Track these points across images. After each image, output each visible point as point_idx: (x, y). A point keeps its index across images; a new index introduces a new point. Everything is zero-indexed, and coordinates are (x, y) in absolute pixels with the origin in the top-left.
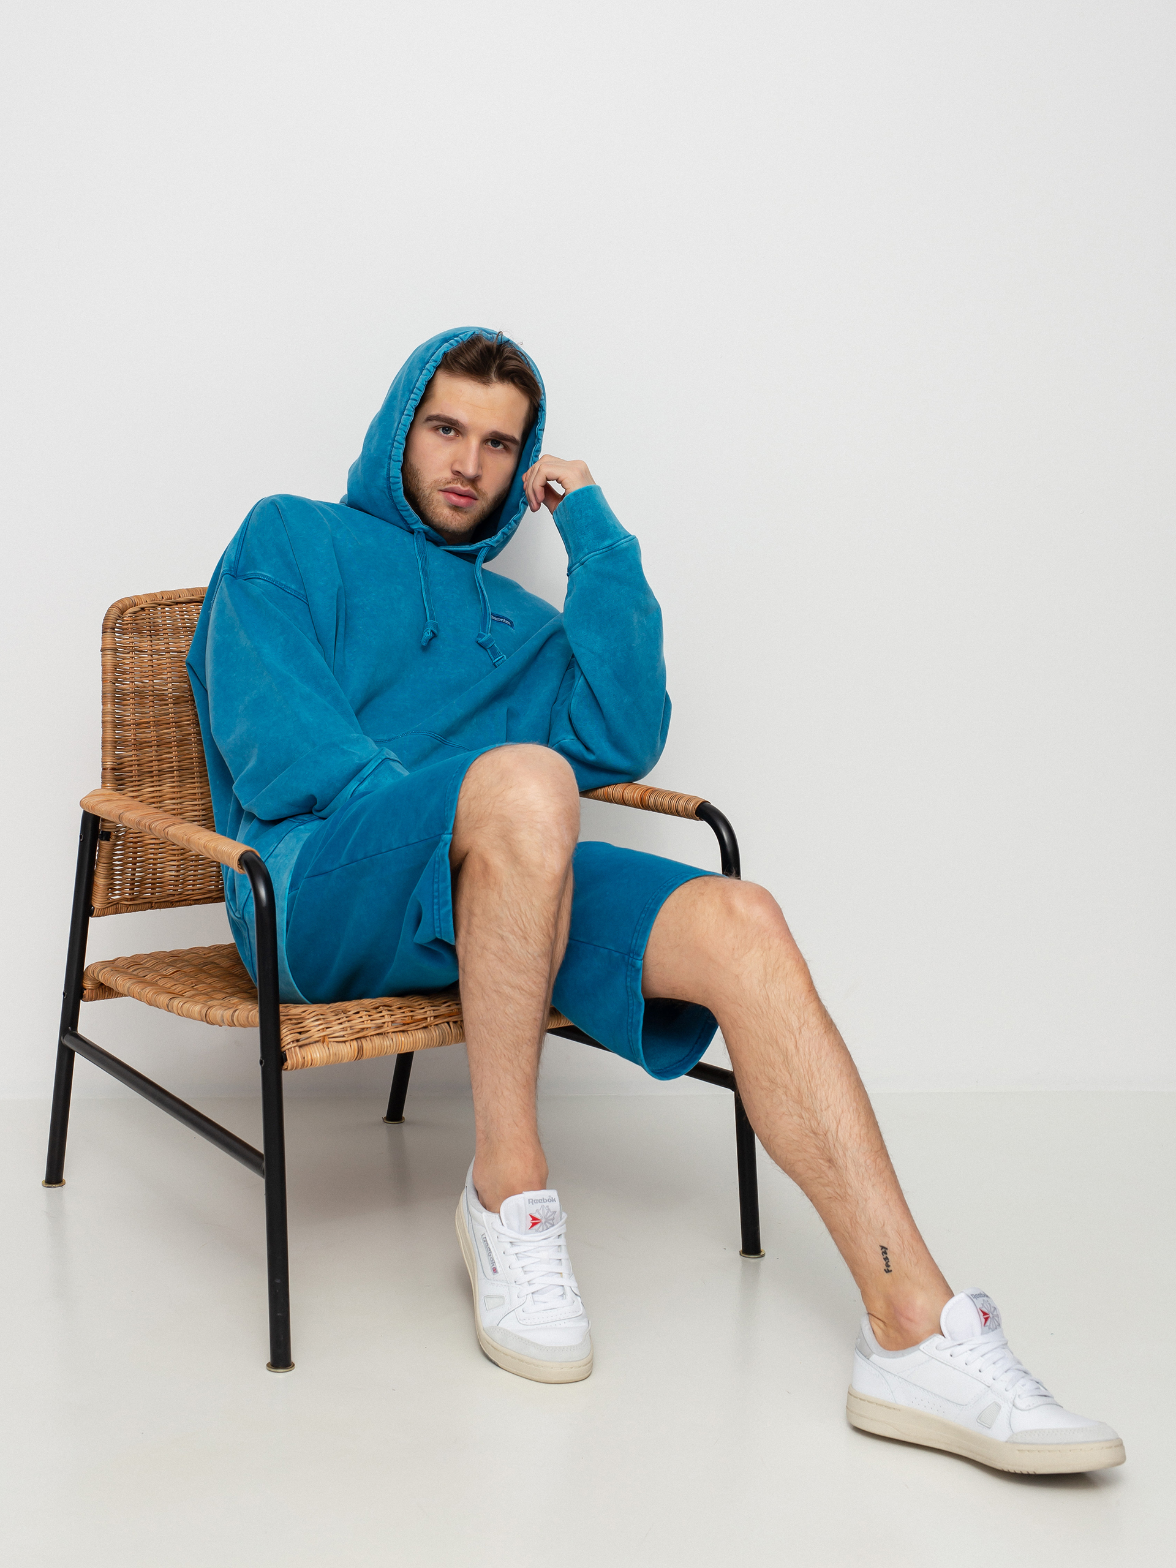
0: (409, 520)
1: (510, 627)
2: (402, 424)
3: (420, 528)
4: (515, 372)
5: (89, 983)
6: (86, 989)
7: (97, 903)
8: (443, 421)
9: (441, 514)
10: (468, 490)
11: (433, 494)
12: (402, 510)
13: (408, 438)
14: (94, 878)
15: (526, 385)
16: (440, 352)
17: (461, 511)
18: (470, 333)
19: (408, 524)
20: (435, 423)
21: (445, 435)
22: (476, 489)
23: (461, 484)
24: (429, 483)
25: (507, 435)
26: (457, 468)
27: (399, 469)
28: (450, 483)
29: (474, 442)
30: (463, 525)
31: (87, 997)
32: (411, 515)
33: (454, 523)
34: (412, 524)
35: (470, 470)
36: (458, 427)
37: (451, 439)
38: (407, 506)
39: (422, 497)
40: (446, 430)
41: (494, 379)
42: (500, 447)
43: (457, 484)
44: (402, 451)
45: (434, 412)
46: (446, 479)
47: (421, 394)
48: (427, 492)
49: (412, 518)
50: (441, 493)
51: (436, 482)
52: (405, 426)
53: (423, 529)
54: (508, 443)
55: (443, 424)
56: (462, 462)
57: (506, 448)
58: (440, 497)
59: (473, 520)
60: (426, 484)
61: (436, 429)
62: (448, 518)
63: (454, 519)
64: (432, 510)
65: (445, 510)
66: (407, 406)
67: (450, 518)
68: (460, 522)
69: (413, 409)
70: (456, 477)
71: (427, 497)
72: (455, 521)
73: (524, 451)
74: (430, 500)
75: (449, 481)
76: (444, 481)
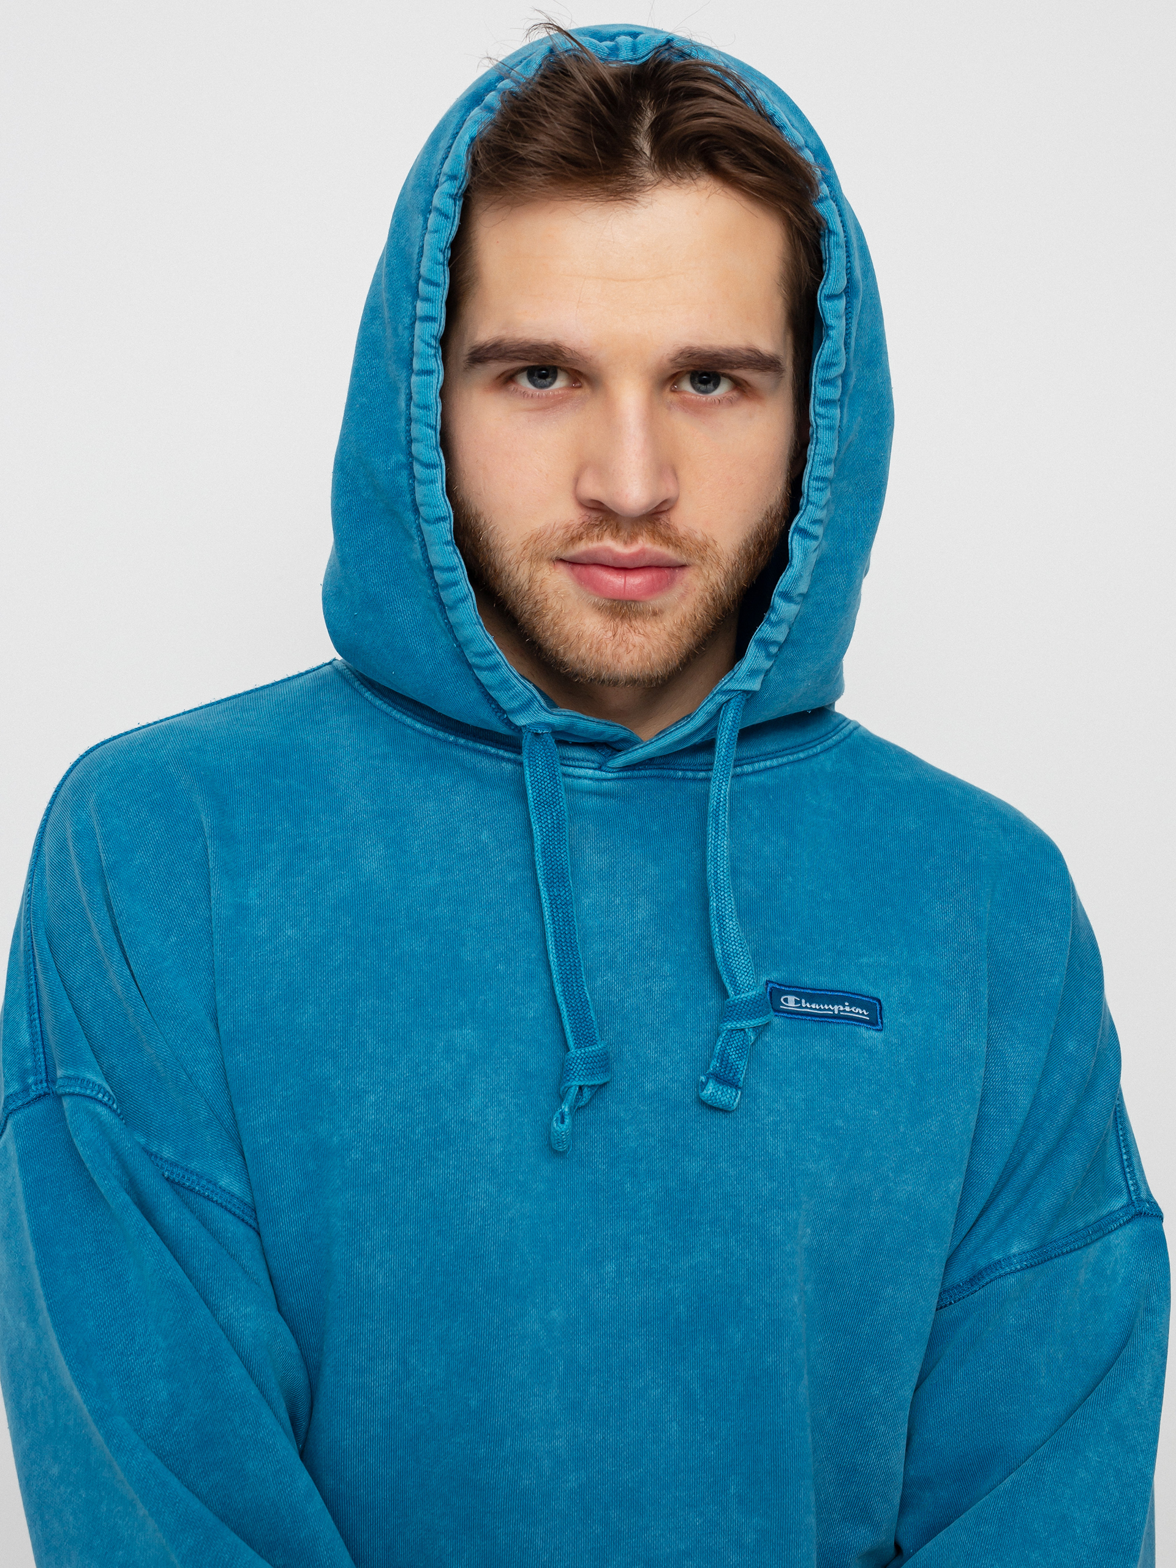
0: (505, 700)
1: (868, 1034)
2: (418, 406)
3: (539, 723)
8: (517, 358)
10: (645, 550)
11: (539, 577)
12: (480, 668)
13: (446, 442)
16: (458, 146)
17: (639, 614)
18: (538, 59)
19: (504, 712)
20: (497, 368)
21: (540, 395)
23: (617, 535)
24: (519, 548)
25: (736, 349)
26: (592, 489)
27: (447, 543)
28: (580, 538)
29: (631, 393)
32: (505, 684)
33: (626, 659)
34: (513, 711)
35: (634, 490)
37: (558, 402)
38: (489, 653)
40: (539, 375)
41: (649, 175)
42: (723, 389)
43: (600, 538)
44: (440, 486)
46: (568, 527)
47: (442, 294)
48: (522, 575)
49: (511, 693)
50: (561, 567)
51: (536, 538)
52: (426, 407)
53: (549, 725)
54: (747, 372)
56: (603, 466)
57: (745, 387)
58: (559, 582)
59: (686, 632)
60: (511, 553)
61: (507, 380)
62: (604, 645)
63: (624, 645)
64: (552, 628)
65: (587, 621)
66: (418, 346)
67: (609, 646)
68: (646, 651)
69: (435, 348)
70: (594, 515)
71: (527, 588)
72: (628, 651)
73: (818, 394)
74: (538, 598)
75: (575, 532)
76: (560, 533)
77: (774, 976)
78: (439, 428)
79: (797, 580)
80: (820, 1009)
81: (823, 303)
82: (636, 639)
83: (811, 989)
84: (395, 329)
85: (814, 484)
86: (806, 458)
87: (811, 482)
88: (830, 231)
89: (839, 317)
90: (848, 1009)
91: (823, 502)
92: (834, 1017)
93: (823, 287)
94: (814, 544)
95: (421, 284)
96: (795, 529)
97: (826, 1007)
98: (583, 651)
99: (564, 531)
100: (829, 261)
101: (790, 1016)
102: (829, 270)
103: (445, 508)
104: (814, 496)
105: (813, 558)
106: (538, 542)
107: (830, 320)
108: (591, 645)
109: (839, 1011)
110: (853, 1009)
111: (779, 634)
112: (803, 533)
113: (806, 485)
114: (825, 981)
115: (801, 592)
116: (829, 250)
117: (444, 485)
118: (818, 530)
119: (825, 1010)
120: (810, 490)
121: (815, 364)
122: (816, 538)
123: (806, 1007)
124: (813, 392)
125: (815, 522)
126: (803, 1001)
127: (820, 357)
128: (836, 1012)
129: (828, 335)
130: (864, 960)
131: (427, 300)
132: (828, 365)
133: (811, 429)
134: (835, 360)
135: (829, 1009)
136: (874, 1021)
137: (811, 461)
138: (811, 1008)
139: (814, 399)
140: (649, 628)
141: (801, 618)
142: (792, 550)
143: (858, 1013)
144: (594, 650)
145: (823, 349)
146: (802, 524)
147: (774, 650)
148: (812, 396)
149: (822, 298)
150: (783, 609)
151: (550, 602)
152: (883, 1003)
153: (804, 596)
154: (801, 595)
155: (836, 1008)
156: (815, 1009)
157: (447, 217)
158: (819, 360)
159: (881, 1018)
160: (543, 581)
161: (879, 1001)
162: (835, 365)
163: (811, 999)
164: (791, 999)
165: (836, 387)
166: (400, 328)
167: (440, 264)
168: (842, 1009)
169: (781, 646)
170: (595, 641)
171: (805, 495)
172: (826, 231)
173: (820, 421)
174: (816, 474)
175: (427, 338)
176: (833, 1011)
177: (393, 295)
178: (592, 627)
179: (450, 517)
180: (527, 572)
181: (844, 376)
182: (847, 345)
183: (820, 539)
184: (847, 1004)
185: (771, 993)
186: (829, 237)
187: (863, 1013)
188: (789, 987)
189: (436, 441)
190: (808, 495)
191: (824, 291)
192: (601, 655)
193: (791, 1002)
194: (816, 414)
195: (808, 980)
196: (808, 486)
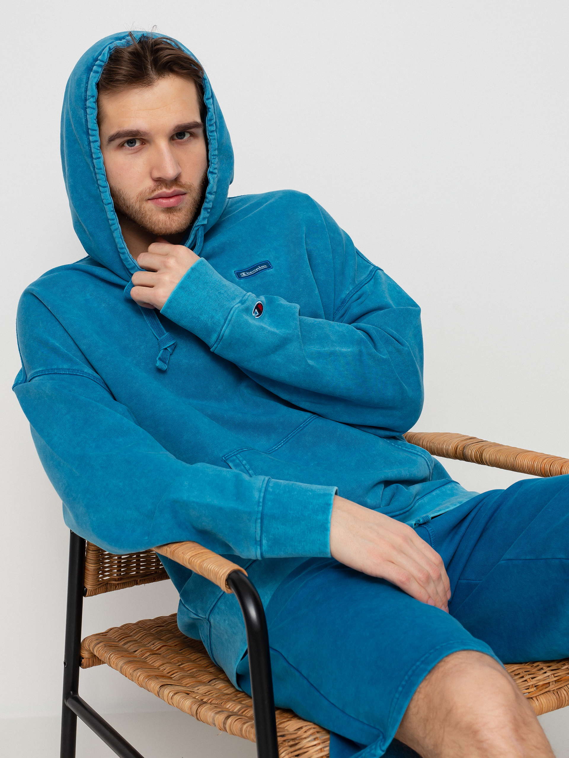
1: (269, 271)
4: (171, 61)
5: (86, 653)
6: (83, 658)
7: (89, 585)
8: (125, 136)
9: (159, 221)
10: (175, 191)
11: (143, 206)
14: (85, 564)
15: (186, 69)
17: (175, 211)
20: (118, 141)
21: (133, 148)
22: (181, 186)
23: (166, 188)
24: (135, 198)
25: (189, 124)
26: (156, 175)
28: (155, 190)
29: (163, 144)
30: (182, 223)
31: (85, 665)
33: (174, 225)
35: (170, 172)
36: (141, 136)
37: (139, 151)
39: (134, 213)
40: (131, 142)
41: (155, 77)
42: (187, 137)
43: (161, 189)
45: (113, 131)
46: (150, 188)
48: (137, 206)
50: (149, 201)
51: (140, 194)
54: (193, 130)
55: (126, 139)
56: (159, 166)
57: (192, 135)
58: (149, 206)
60: (133, 200)
61: (121, 146)
62: (167, 222)
63: (173, 221)
64: (149, 220)
65: (160, 216)
66: (93, 150)
67: (168, 222)
68: (179, 221)
69: (100, 150)
70: (158, 183)
71: (139, 210)
72: (174, 222)
73: (209, 129)
74: (143, 212)
75: (153, 189)
76: (148, 190)
77: (236, 269)
78: (105, 174)
79: (212, 187)
80: (253, 272)
81: (206, 101)
82: (175, 218)
83: (247, 269)
84: (83, 146)
85: (212, 157)
86: (208, 150)
87: (211, 157)
88: (204, 79)
89: (211, 105)
90: (260, 268)
91: (216, 163)
92: (257, 272)
93: (205, 96)
94: (216, 176)
95: (90, 131)
96: (209, 172)
97: (254, 271)
98: (160, 226)
99: (149, 189)
100: (206, 88)
101: (245, 278)
102: (206, 91)
103: (110, 200)
104: (213, 161)
105: (216, 180)
106: (141, 195)
107: (209, 106)
108: (163, 223)
109: (258, 270)
110: (261, 267)
111: (210, 205)
112: (212, 173)
113: (210, 158)
114: (250, 265)
115: (214, 191)
116: (205, 85)
117: (110, 192)
118: (216, 171)
119: (254, 272)
120: (212, 159)
121: (207, 120)
122: (216, 174)
123: (249, 274)
124: (207, 129)
125: (215, 169)
126: (247, 273)
127: (208, 118)
128: (257, 270)
129: (209, 111)
130: (258, 253)
131: (93, 136)
132: (211, 120)
133: (208, 141)
134: (212, 118)
135: (255, 271)
136: (269, 267)
137: (210, 150)
138: (250, 273)
139: (208, 131)
140: (179, 214)
141: (215, 199)
142: (209, 178)
143: (264, 267)
144: (164, 224)
145: (208, 115)
146: (211, 170)
147: (209, 210)
148: (207, 130)
149: (205, 100)
150: (210, 197)
151: (147, 213)
152: (269, 261)
153: (215, 192)
154: (214, 192)
155: (257, 269)
156: (251, 273)
157: (94, 109)
158: (207, 119)
159: (271, 265)
160: (144, 207)
161: (268, 261)
162: (212, 119)
163: (249, 271)
164: (243, 273)
165: (214, 126)
166: (85, 145)
167: (95, 124)
168: (258, 269)
169: (211, 209)
170: (164, 221)
171: (210, 161)
172: (203, 79)
173: (211, 138)
174: (212, 154)
175: (96, 147)
176: (256, 271)
177: (80, 136)
178: (162, 217)
179: (112, 203)
180: (139, 205)
181: (215, 123)
182: (214, 113)
183: (217, 174)
184: (259, 267)
185: (237, 274)
186: (204, 81)
187: (265, 267)
188: (241, 271)
189: (105, 179)
190: (211, 161)
191: (206, 97)
192: (167, 226)
193: (244, 274)
194: (209, 136)
195: (245, 267)
196: (211, 158)
